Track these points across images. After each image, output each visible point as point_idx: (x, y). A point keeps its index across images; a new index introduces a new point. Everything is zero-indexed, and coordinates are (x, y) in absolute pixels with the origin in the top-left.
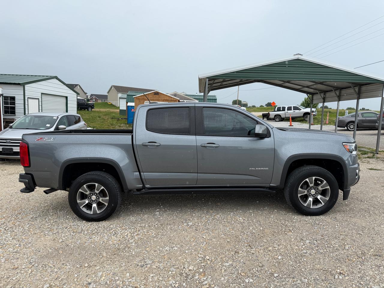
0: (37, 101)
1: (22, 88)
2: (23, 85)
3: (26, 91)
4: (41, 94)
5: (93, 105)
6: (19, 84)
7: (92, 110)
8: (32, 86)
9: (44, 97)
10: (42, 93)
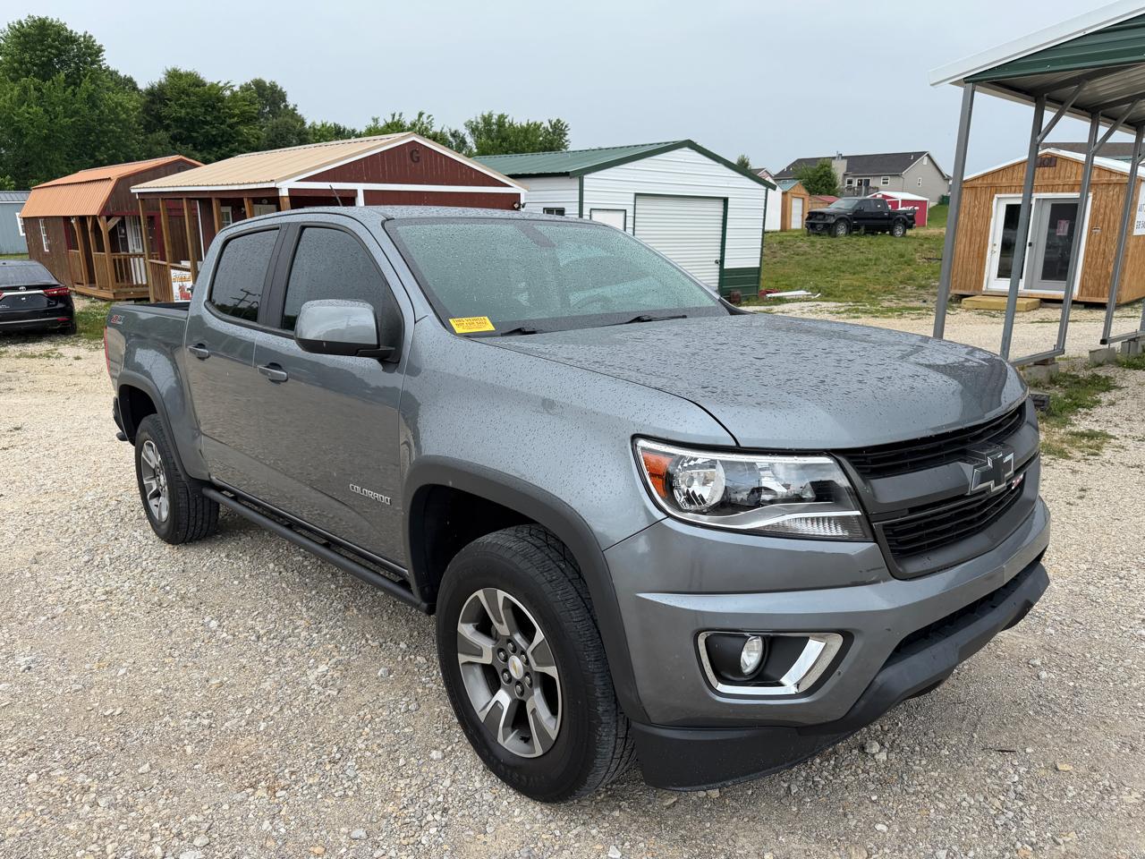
0: (622, 214)
1: (576, 184)
2: (579, 175)
3: (585, 193)
4: (633, 195)
5: (912, 218)
6: (567, 174)
7: (905, 232)
8: (609, 175)
9: (643, 205)
10: (637, 195)
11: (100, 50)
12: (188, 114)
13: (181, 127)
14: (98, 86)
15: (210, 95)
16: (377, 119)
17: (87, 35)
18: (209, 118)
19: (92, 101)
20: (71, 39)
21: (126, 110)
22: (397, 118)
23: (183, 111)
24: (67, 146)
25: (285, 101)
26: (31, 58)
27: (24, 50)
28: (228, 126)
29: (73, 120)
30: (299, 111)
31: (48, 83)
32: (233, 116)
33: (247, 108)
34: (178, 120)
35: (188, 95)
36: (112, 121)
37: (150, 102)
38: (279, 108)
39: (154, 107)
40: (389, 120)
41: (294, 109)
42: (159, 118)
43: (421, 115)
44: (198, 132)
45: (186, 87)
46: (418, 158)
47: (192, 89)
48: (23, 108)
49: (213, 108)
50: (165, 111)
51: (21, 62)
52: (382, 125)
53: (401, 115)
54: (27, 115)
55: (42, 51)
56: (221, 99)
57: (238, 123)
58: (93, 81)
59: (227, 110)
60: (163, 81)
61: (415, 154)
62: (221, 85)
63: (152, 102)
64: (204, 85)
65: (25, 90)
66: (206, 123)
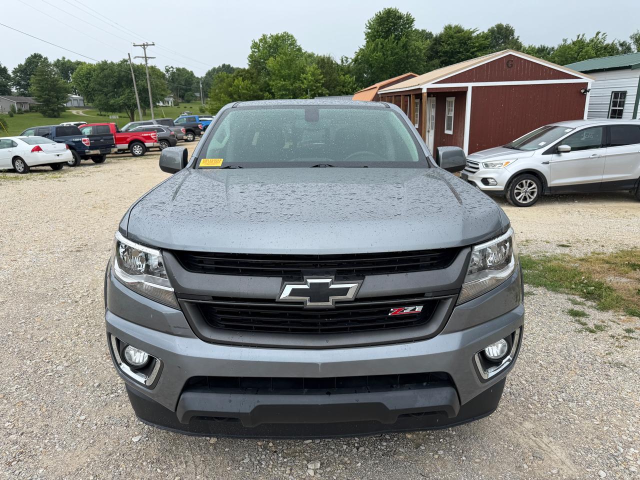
11: (413, 20)
12: (451, 48)
13: (447, 56)
14: (409, 39)
15: (464, 37)
16: (566, 40)
17: (408, 14)
18: (461, 50)
19: (405, 47)
20: (400, 17)
21: (420, 51)
22: (580, 37)
23: (449, 47)
24: (390, 71)
25: (513, 35)
26: (382, 29)
27: (380, 25)
28: (471, 53)
29: (394, 57)
30: (520, 40)
31: (386, 40)
32: (474, 47)
33: (483, 42)
34: (446, 53)
35: (453, 38)
36: (413, 56)
37: (434, 44)
38: (509, 39)
39: (435, 46)
40: (575, 39)
41: (518, 39)
42: (437, 52)
43: (598, 34)
44: (454, 58)
45: (453, 33)
46: (512, 65)
47: (456, 35)
48: (374, 54)
49: (465, 44)
50: (440, 48)
51: (378, 32)
52: (569, 43)
53: (583, 36)
54: (375, 57)
55: (387, 25)
56: (470, 39)
57: (476, 51)
58: (407, 37)
59: (472, 44)
60: (442, 32)
61: (510, 63)
62: (471, 30)
63: (435, 44)
64: (463, 31)
65: (377, 45)
66: (459, 52)
